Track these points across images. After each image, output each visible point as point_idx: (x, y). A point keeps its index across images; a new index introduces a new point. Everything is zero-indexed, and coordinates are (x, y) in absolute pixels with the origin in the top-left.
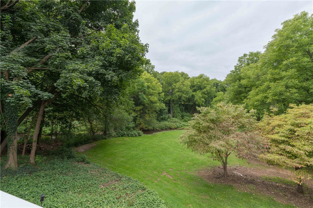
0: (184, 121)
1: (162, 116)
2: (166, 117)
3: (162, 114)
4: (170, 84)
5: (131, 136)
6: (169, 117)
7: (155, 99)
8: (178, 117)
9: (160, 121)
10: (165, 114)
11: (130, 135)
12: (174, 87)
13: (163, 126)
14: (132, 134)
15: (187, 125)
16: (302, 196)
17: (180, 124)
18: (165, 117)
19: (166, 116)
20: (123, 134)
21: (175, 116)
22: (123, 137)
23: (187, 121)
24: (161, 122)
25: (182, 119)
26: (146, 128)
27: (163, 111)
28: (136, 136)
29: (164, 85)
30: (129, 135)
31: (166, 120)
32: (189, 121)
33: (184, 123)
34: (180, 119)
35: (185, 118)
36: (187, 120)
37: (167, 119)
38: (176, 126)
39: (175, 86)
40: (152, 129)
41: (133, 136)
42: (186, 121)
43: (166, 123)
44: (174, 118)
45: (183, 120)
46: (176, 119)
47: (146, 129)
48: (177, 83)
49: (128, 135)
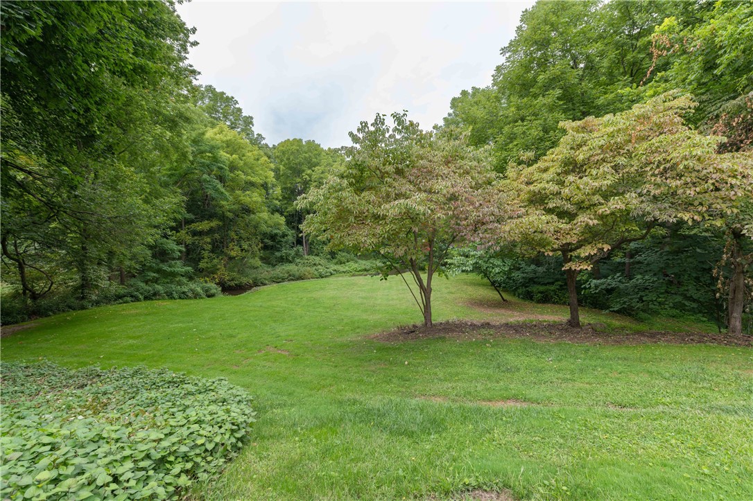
0: (336, 264)
1: (279, 251)
2: (290, 254)
3: (279, 246)
4: (297, 172)
5: (180, 298)
6: (297, 254)
7: (254, 199)
8: (322, 255)
9: (275, 265)
10: (287, 246)
11: (175, 295)
12: (308, 178)
13: (281, 275)
14: (184, 293)
15: (345, 270)
16: (579, 330)
17: (328, 270)
18: (288, 255)
19: (290, 252)
20: (149, 291)
21: (315, 251)
22: (152, 300)
23: (344, 263)
24: (277, 266)
25: (333, 258)
26: (233, 280)
27: (282, 240)
28: (196, 296)
29: (281, 173)
30: (172, 294)
31: (290, 262)
32: (348, 261)
33: (336, 267)
34: (328, 259)
35: (338, 257)
36: (343, 259)
37: (293, 258)
38: (316, 273)
39: (310, 176)
40: (251, 282)
41: (188, 298)
42: (341, 264)
43: (291, 268)
44: (312, 257)
45: (335, 261)
46: (317, 258)
47: (232, 283)
48: (316, 169)
49: (170, 296)
